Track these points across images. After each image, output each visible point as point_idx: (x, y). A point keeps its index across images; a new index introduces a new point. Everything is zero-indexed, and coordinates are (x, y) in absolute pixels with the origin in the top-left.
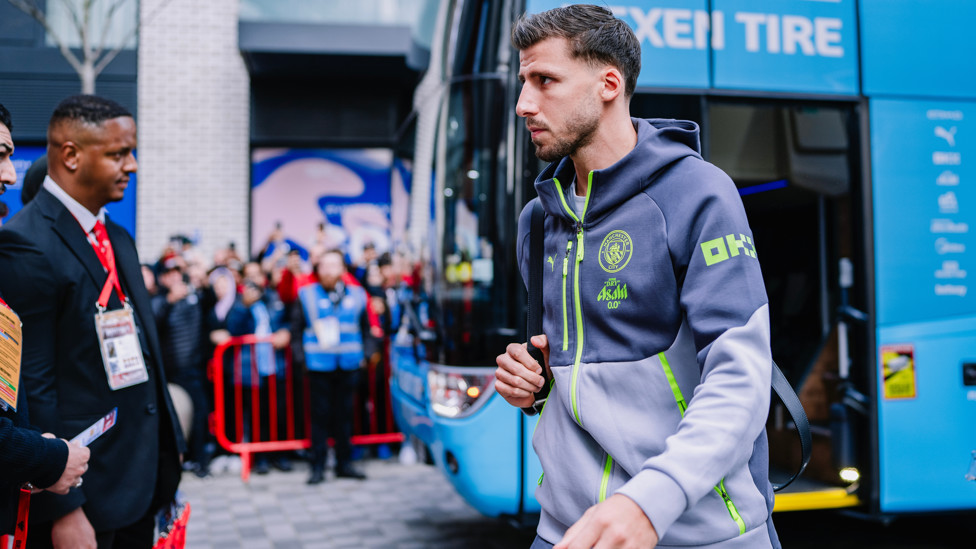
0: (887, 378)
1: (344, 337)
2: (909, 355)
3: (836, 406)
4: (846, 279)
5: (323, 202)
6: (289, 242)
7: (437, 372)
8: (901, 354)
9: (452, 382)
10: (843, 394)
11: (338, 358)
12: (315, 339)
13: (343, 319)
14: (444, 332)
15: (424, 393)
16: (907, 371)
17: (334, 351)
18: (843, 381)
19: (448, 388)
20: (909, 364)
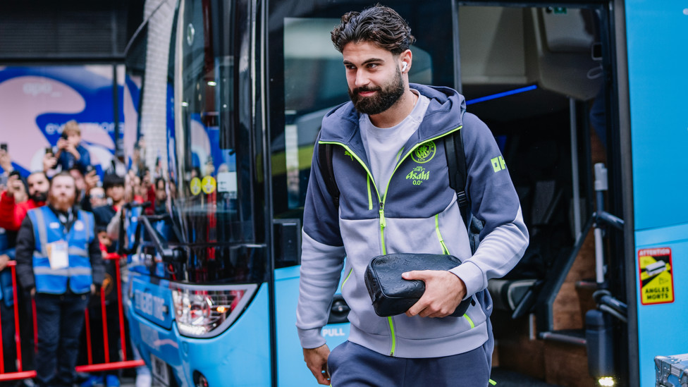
0: (644, 283)
1: (73, 260)
2: (667, 259)
3: (591, 313)
4: (601, 184)
5: (43, 121)
6: (14, 164)
7: (181, 290)
8: (657, 258)
9: (198, 299)
10: (599, 300)
11: (68, 280)
12: (46, 262)
13: (72, 243)
14: (187, 249)
15: (167, 313)
16: (665, 275)
17: (64, 273)
18: (599, 286)
19: (194, 307)
20: (668, 267)
